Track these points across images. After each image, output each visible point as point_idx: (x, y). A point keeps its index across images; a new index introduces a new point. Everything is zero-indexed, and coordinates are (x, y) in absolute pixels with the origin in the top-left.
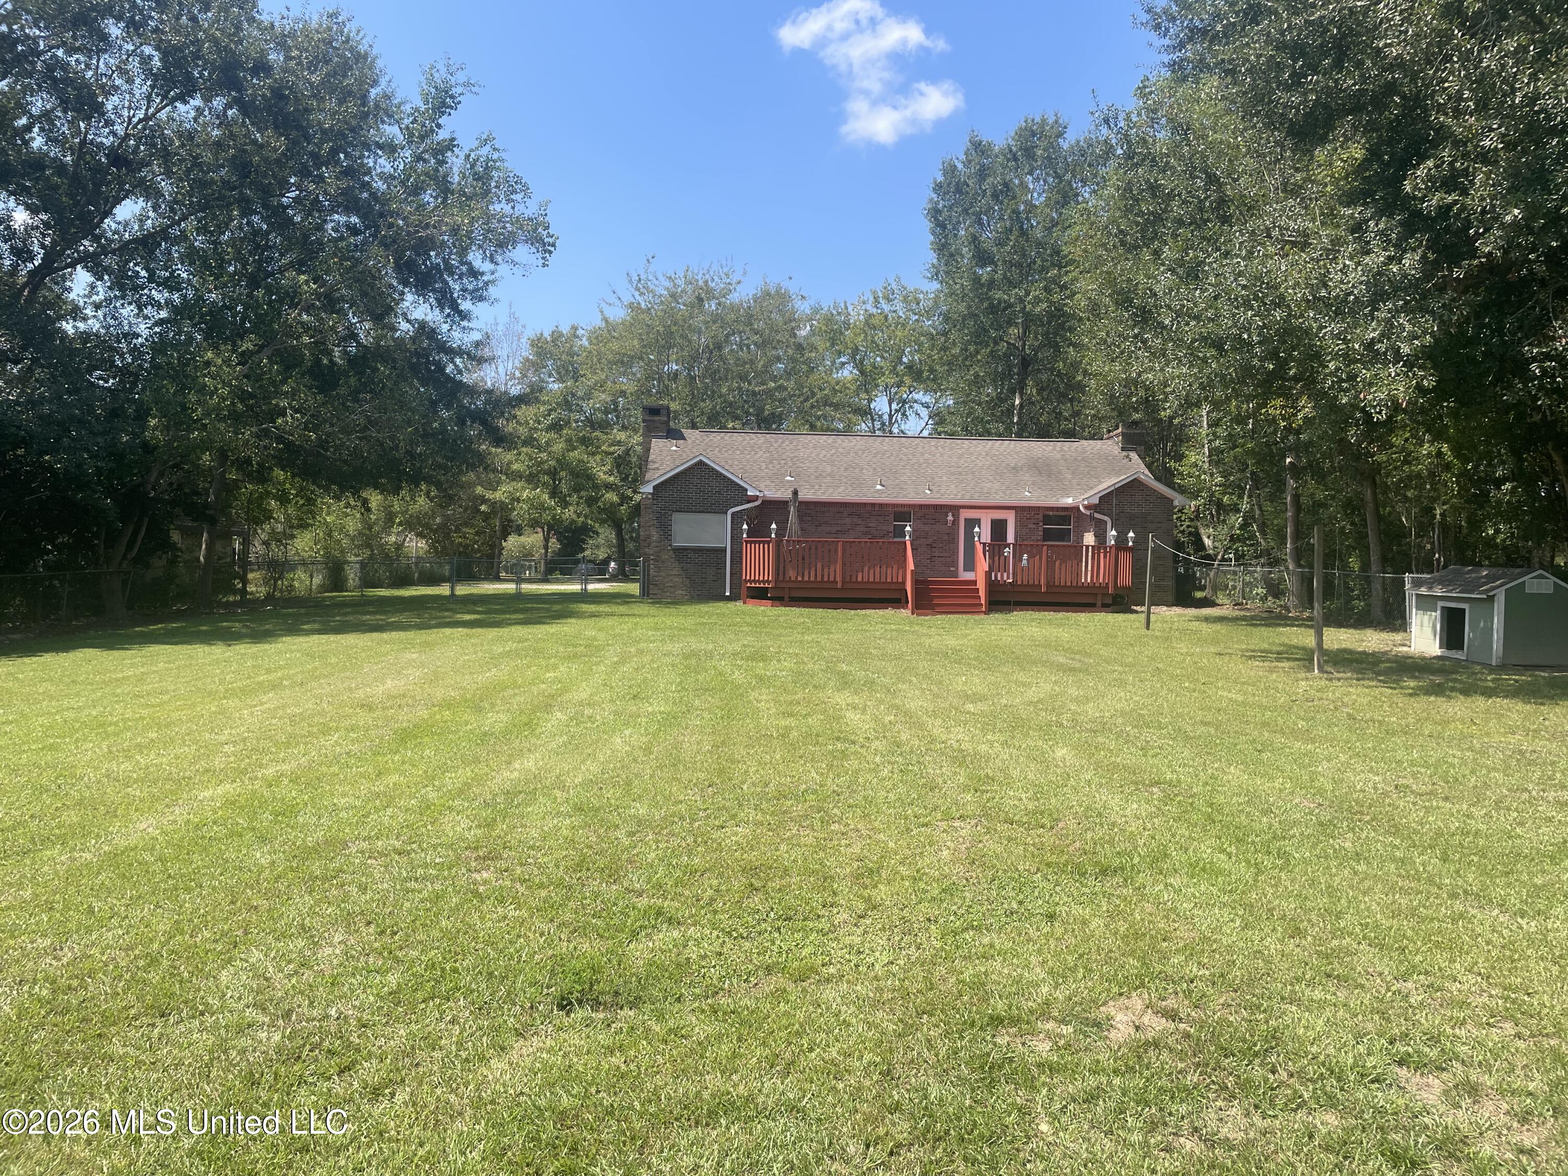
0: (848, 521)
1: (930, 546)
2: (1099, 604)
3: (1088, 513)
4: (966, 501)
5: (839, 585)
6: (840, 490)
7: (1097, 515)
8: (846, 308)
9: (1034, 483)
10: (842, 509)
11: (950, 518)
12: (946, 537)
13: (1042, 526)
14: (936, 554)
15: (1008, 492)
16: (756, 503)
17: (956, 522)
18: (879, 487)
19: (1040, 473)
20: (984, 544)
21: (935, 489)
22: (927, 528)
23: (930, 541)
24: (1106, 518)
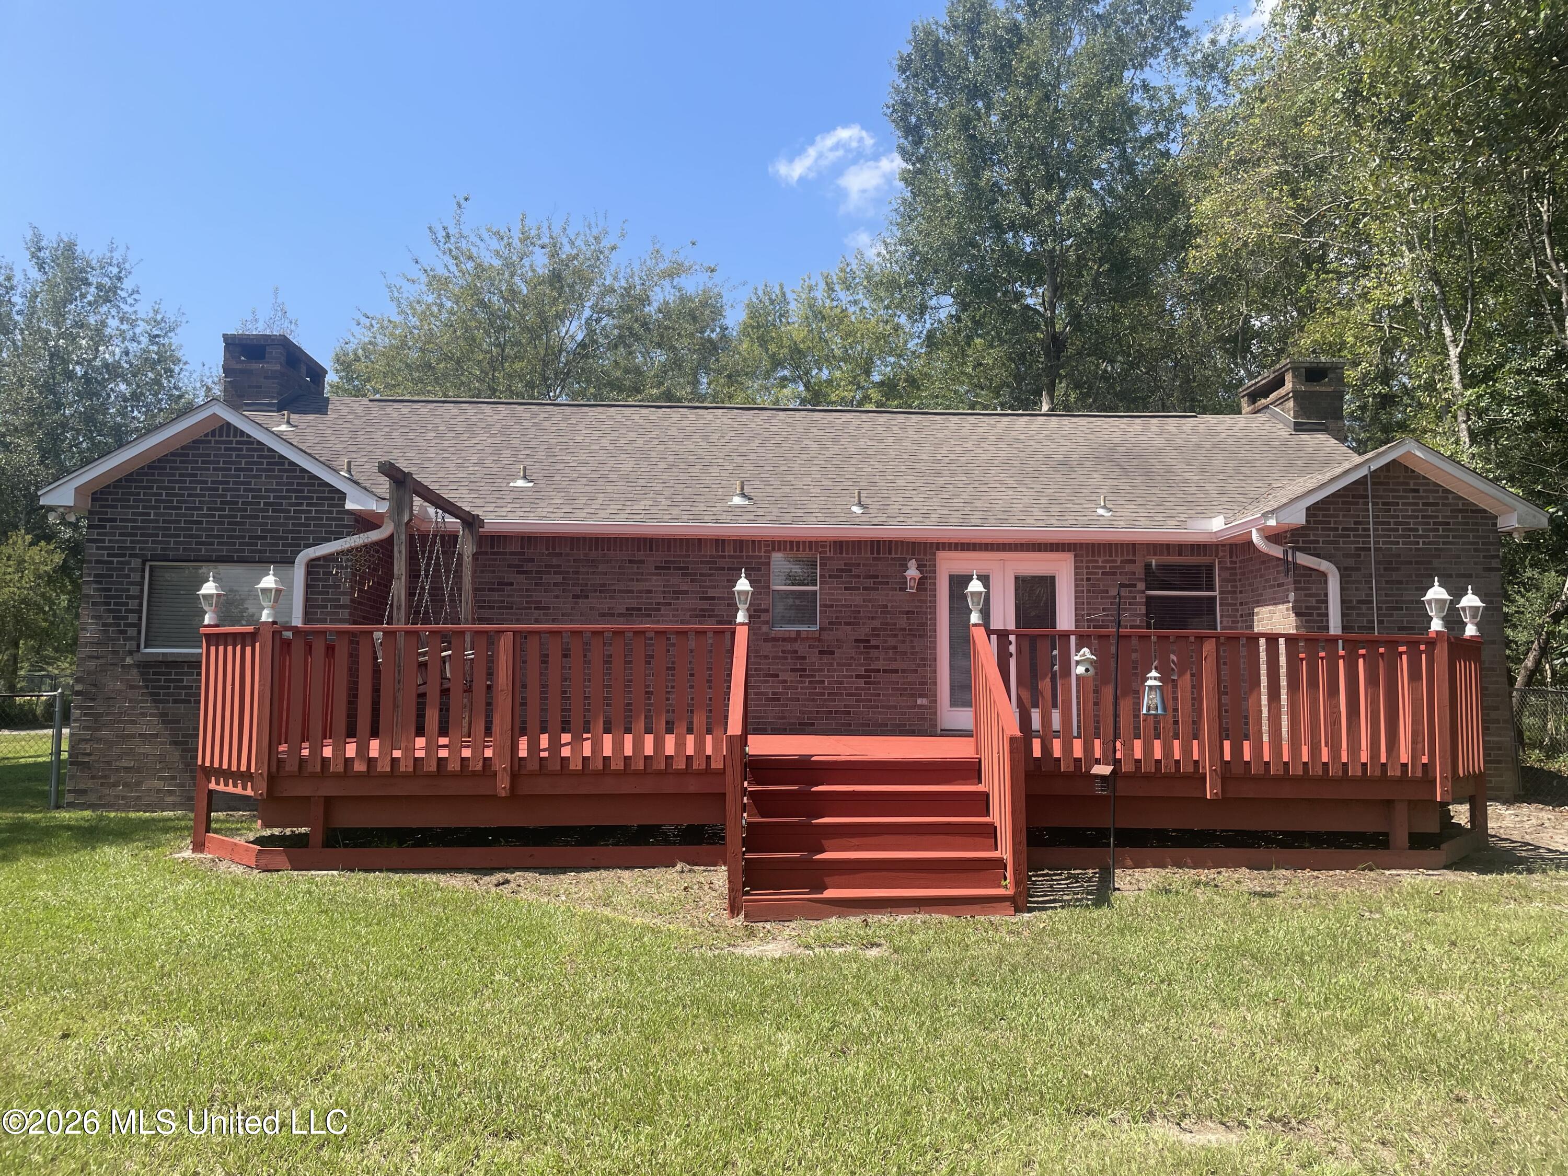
0: (656, 583)
1: (865, 644)
2: (1401, 837)
3: (1277, 551)
4: (953, 529)
5: (503, 784)
6: (638, 507)
7: (1304, 559)
8: (784, 294)
9: (1115, 491)
10: (640, 555)
11: (913, 572)
12: (903, 622)
13: (1142, 593)
14: (880, 665)
15: (1055, 510)
16: (374, 536)
17: (926, 583)
18: (737, 500)
19: (1125, 472)
20: (1002, 635)
21: (874, 504)
22: (857, 598)
23: (863, 631)
24: (1324, 565)
